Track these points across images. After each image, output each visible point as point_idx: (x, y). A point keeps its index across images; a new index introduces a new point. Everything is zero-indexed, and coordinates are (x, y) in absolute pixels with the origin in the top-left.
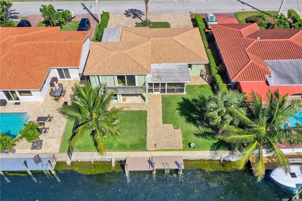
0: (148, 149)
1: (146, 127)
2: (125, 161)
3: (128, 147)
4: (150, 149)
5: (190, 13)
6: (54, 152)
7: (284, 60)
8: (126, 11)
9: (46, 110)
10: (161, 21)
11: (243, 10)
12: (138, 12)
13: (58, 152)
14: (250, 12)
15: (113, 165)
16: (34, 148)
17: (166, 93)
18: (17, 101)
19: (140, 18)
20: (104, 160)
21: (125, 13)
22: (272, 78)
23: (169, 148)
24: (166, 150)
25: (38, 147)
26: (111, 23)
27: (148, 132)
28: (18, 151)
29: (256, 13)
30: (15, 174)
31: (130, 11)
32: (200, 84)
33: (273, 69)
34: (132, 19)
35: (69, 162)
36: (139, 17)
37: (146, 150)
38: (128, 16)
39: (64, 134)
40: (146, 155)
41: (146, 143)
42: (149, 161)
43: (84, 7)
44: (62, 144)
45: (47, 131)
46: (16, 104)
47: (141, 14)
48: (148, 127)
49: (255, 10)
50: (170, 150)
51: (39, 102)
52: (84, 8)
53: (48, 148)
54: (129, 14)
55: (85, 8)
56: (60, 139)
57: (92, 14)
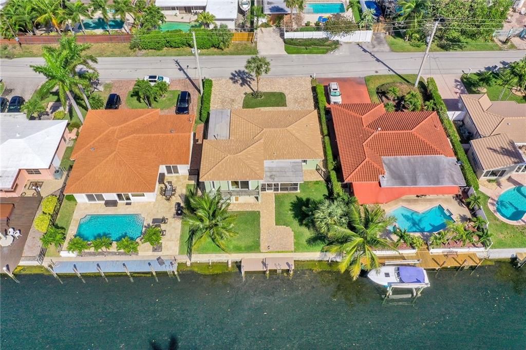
0: (262, 251)
1: (260, 229)
2: (241, 262)
3: (243, 249)
4: (264, 251)
5: (311, 76)
6: (174, 254)
7: (402, 156)
8: (232, 74)
9: (159, 211)
10: (275, 91)
11: (377, 72)
12: (247, 75)
13: (177, 253)
14: (385, 76)
15: (230, 266)
16: (155, 250)
17: (279, 192)
18: (128, 201)
19: (249, 86)
20: (221, 261)
21: (231, 76)
22: (385, 179)
23: (281, 250)
24: (278, 252)
25: (158, 249)
26: (214, 94)
27: (261, 235)
28: (140, 253)
29: (391, 78)
30: (140, 275)
31: (236, 75)
32: (315, 180)
33: (389, 168)
34: (240, 87)
35: (189, 264)
36: (248, 83)
37: (260, 252)
38: (234, 82)
39: (182, 236)
40: (261, 256)
41: (259, 246)
42: (263, 262)
43: (179, 67)
44: (181, 246)
45: (164, 234)
46: (127, 204)
47: (251, 79)
48: (262, 228)
49: (391, 73)
50: (282, 252)
51: (150, 202)
52: (179, 69)
53: (168, 250)
54: (236, 78)
55: (181, 69)
56: (179, 242)
57: (190, 79)
